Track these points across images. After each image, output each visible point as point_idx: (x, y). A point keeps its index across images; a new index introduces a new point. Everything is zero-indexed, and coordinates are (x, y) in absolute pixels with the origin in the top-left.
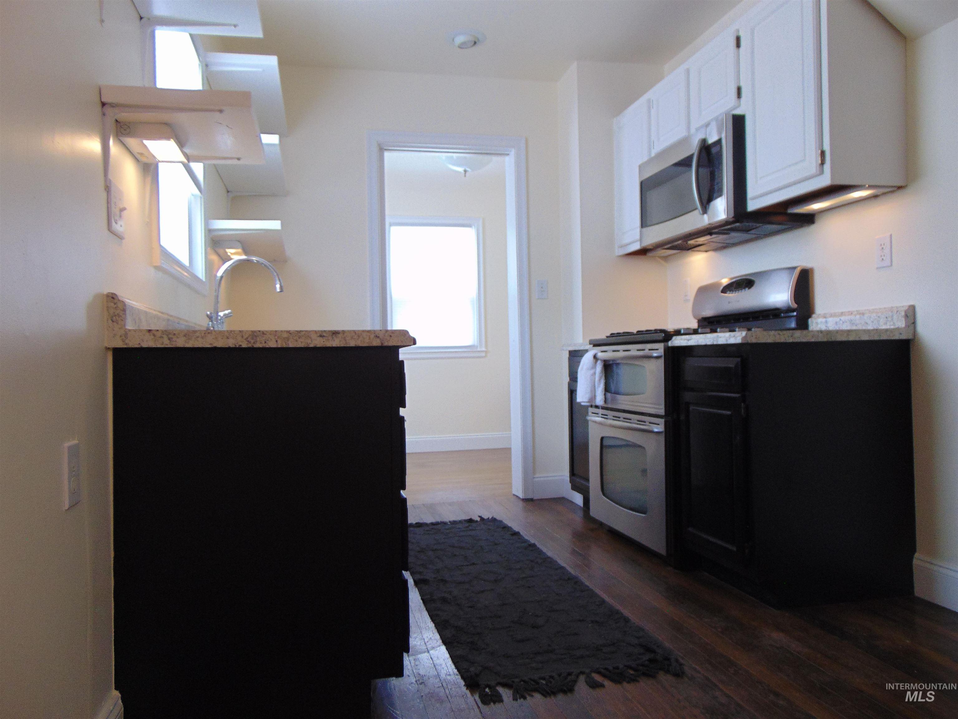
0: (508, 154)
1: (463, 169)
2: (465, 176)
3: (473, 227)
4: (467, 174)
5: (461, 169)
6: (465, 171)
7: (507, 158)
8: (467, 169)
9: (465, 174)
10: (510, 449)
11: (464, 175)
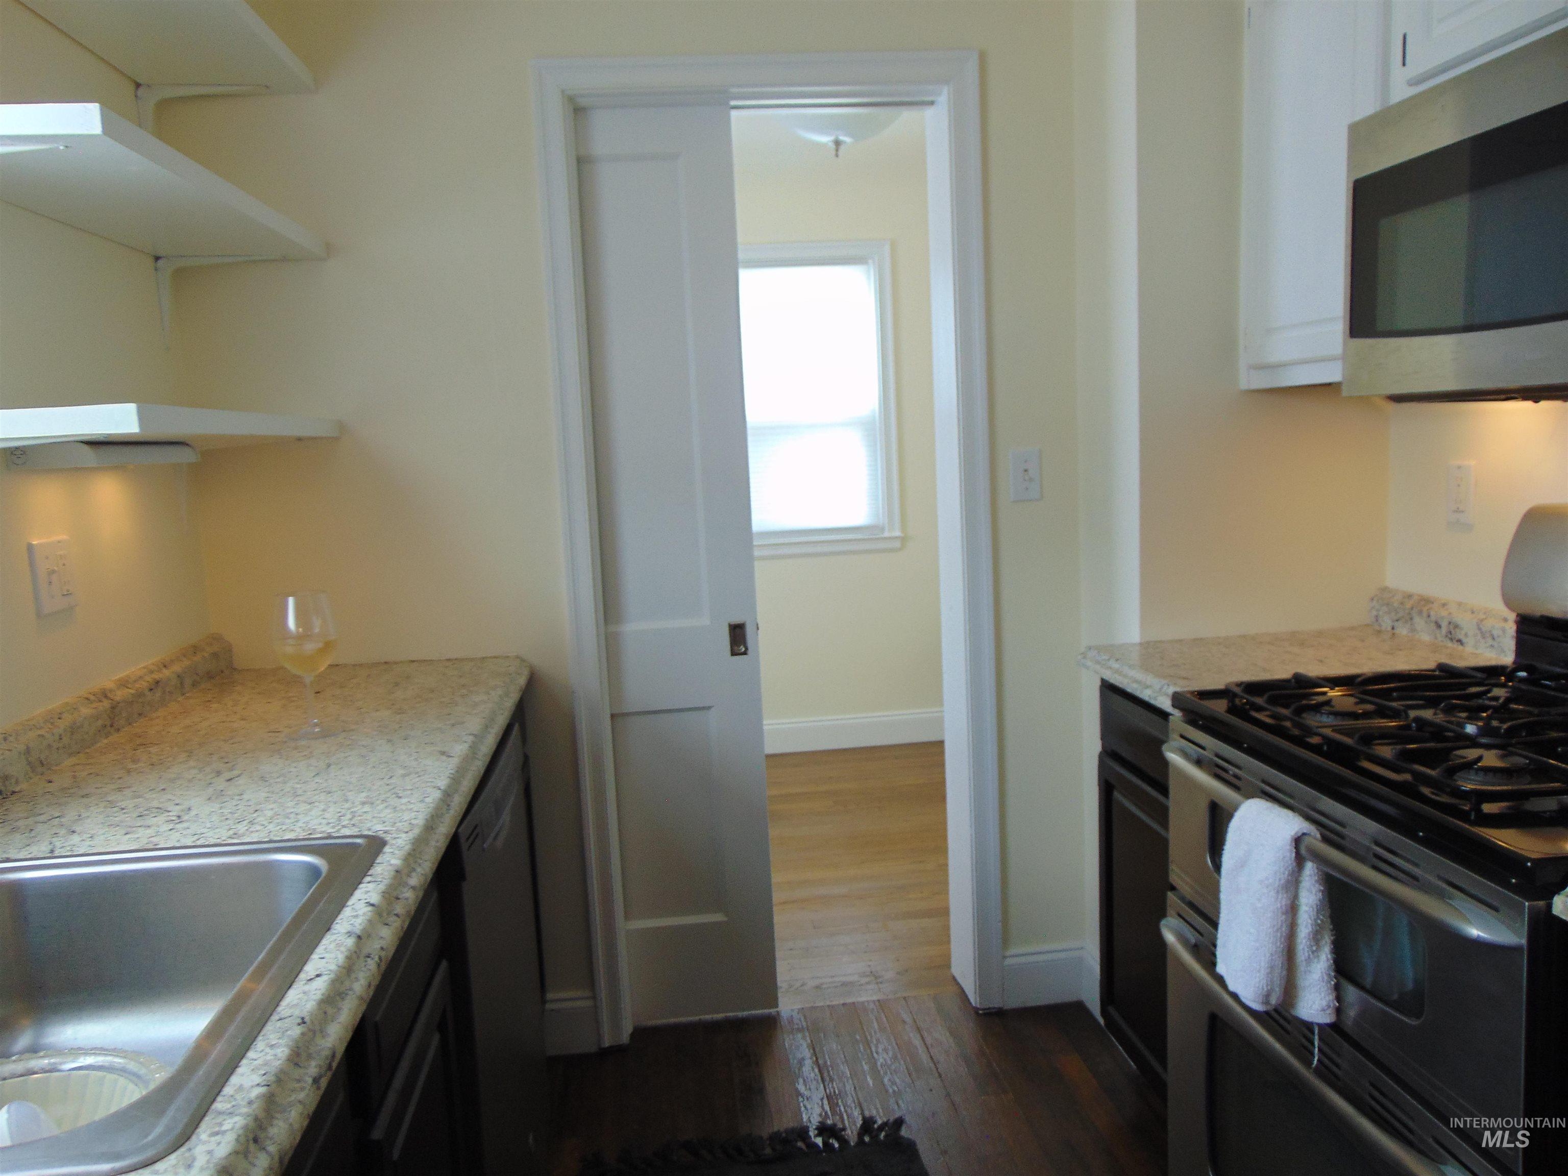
0: (932, 103)
1: (832, 138)
2: (837, 156)
3: (870, 261)
4: (842, 149)
5: (826, 139)
6: (838, 143)
7: (929, 113)
8: (842, 138)
9: (837, 150)
10: (940, 744)
11: (834, 152)
